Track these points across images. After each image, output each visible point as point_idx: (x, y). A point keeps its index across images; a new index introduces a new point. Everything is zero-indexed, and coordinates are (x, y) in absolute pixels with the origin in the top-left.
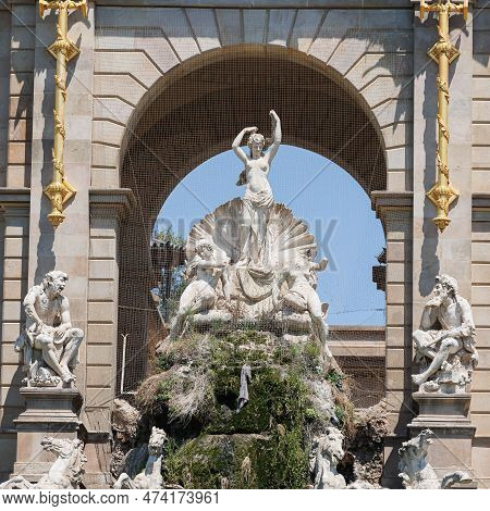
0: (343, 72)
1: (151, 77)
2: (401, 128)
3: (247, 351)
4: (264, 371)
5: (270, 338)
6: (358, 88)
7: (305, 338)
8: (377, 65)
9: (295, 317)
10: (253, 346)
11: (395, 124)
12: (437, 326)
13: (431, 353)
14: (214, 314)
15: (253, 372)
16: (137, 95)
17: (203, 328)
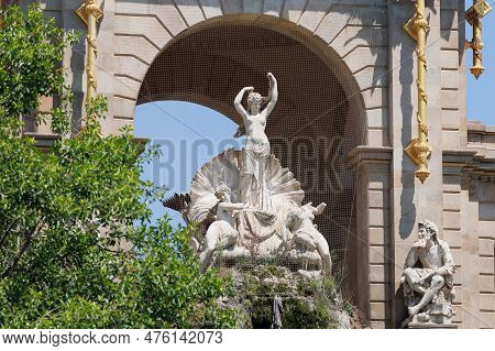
0: (328, 42)
1: (163, 40)
2: (378, 91)
3: (272, 284)
4: (292, 301)
5: (288, 273)
6: (342, 55)
7: (317, 273)
8: (357, 36)
9: (307, 254)
10: (275, 279)
11: (372, 88)
12: (419, 265)
13: (421, 288)
14: (238, 251)
15: (284, 302)
16: (151, 55)
17: (230, 262)
